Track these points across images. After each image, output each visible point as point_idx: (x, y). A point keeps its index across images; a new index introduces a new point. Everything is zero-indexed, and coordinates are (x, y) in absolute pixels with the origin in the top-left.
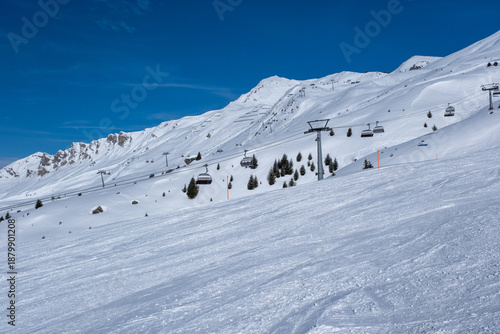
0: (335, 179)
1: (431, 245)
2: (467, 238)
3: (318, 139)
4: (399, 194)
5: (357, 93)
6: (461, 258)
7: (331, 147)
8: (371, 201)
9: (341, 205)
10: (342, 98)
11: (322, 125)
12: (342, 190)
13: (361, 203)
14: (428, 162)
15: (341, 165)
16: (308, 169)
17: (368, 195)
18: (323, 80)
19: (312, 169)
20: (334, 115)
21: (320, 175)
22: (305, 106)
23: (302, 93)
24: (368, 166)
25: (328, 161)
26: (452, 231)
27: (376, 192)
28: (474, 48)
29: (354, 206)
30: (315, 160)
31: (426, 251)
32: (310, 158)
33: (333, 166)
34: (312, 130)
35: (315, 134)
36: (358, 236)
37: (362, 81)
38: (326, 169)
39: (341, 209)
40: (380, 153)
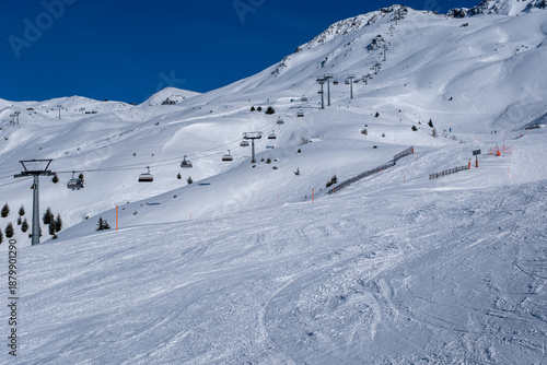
0: (56, 244)
1: (173, 332)
2: (217, 322)
3: (35, 187)
4: (140, 265)
5: (93, 127)
6: (208, 346)
7: (54, 198)
8: (102, 275)
9: (61, 280)
10: (72, 131)
11: (42, 167)
12: (63, 259)
13: (89, 278)
14: (181, 223)
15: (66, 224)
16: (17, 229)
17: (99, 267)
18: (47, 104)
19: (25, 228)
20: (60, 154)
21: (35, 238)
22: (17, 138)
23: (13, 122)
24: (103, 227)
25: (48, 218)
26: (200, 312)
27: (110, 262)
28: (238, 87)
29: (78, 281)
30: (28, 217)
31: (166, 341)
32: (22, 212)
33: (55, 226)
34: (26, 173)
35: (30, 180)
36: (83, 325)
37: (100, 111)
38: (45, 229)
39: (59, 286)
40: (121, 210)
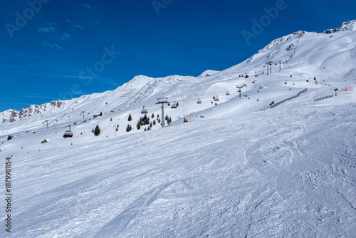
0: (170, 127)
1: (212, 159)
2: (228, 156)
3: (162, 107)
4: (199, 134)
5: (181, 85)
6: (225, 164)
7: (168, 111)
8: (186, 138)
9: (172, 140)
10: (174, 87)
11: (164, 100)
12: (172, 132)
13: (181, 139)
14: (213, 120)
15: (173, 120)
16: (157, 122)
17: (185, 135)
18: (165, 78)
19: (159, 122)
20: (171, 96)
21: (163, 125)
22: (156, 90)
23: (155, 85)
24: (186, 121)
25: (167, 118)
26: (222, 152)
27: (188, 133)
28: (234, 68)
29: (178, 140)
30: (160, 117)
31: (210, 162)
32: (158, 116)
33: (169, 121)
34: (159, 103)
35: (161, 105)
36: (180, 155)
37: (184, 80)
38: (166, 122)
39: (172, 142)
40: (191, 115)
